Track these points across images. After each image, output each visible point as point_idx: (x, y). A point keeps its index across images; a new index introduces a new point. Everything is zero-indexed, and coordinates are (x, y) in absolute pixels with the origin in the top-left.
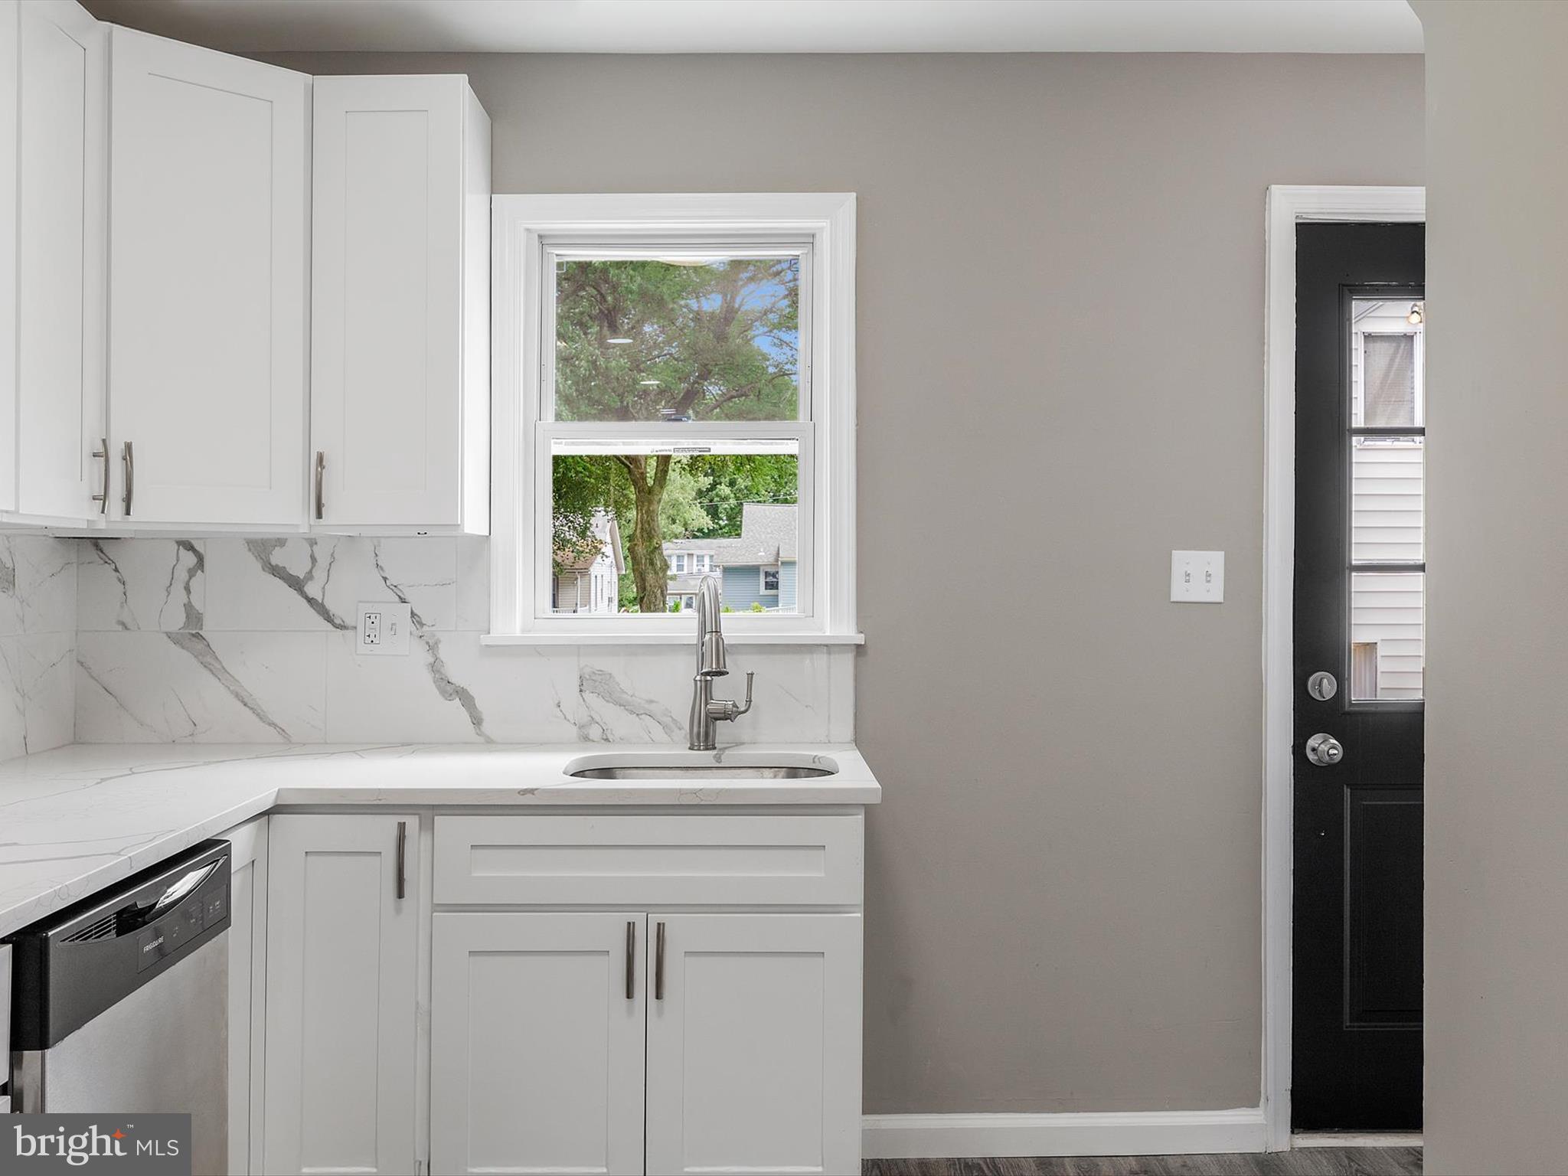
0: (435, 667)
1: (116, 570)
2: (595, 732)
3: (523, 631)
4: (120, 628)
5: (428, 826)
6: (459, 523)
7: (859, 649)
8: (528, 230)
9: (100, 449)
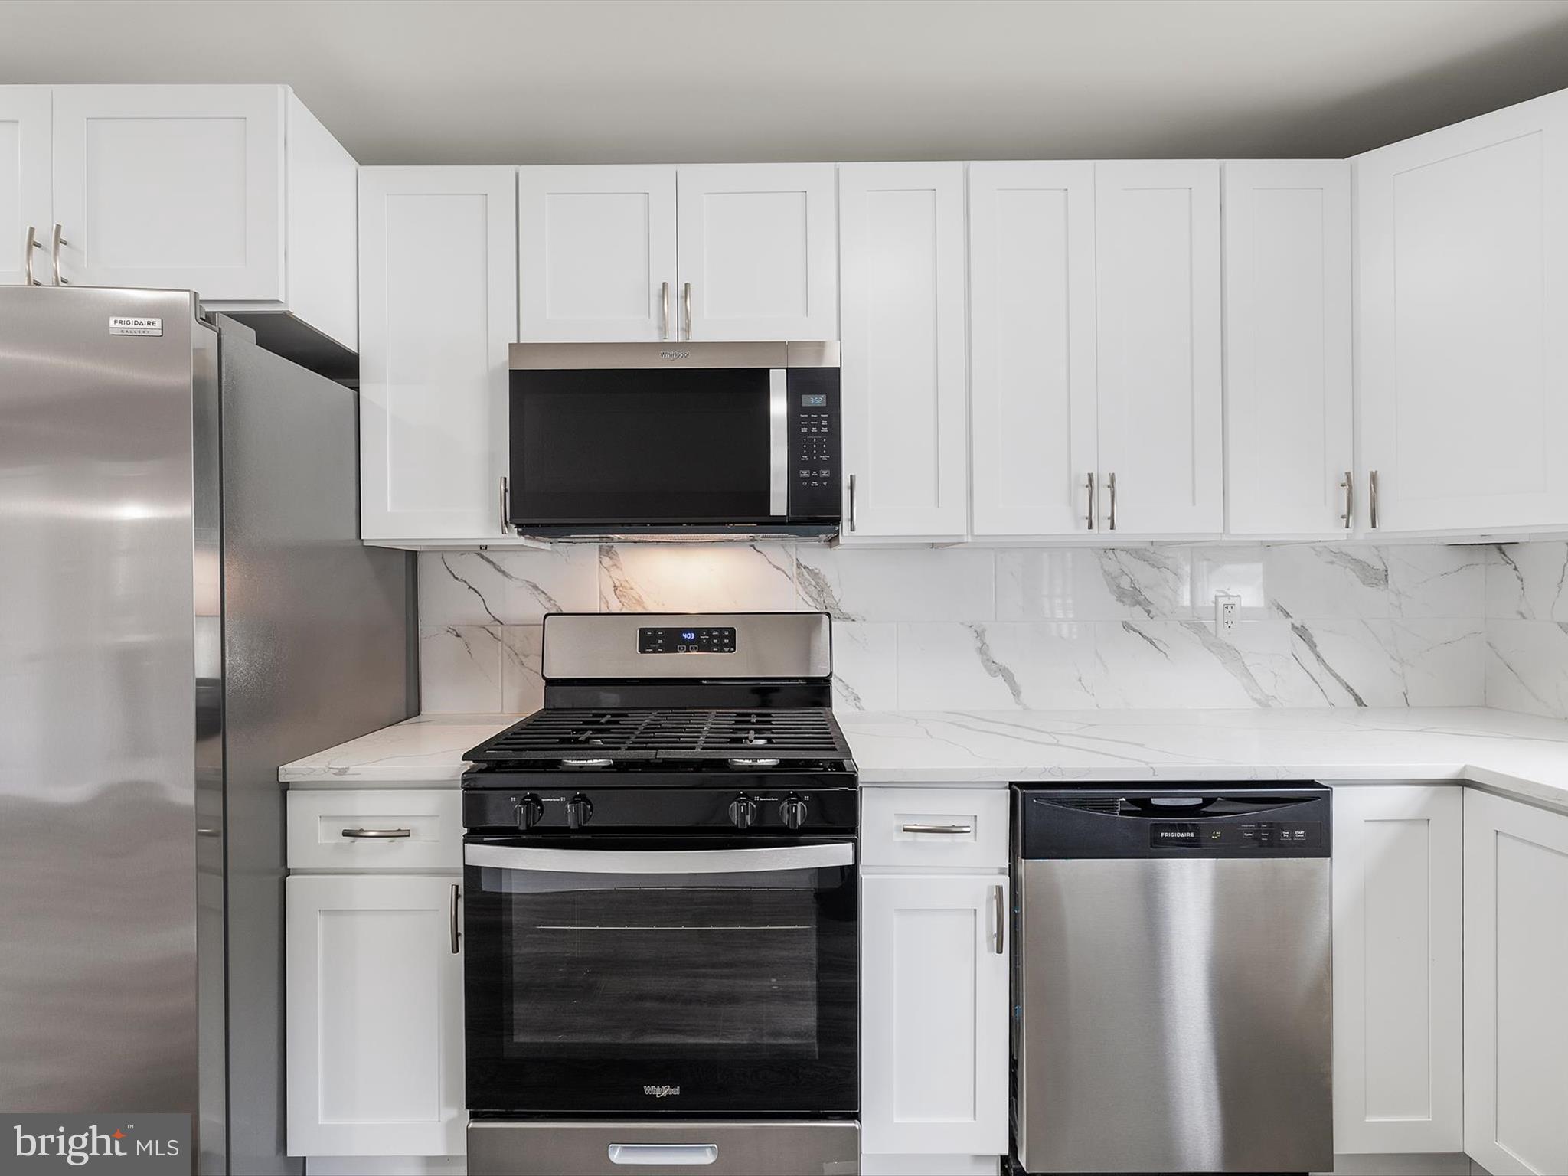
1: (1516, 569)
4: (1519, 617)
9: (1345, 481)
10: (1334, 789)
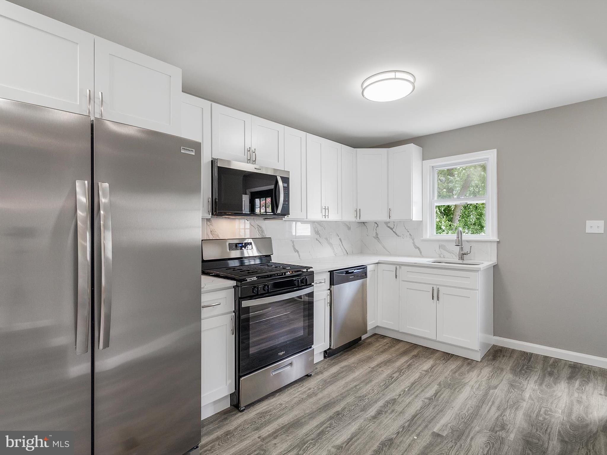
0: (414, 243)
1: (366, 227)
2: (442, 256)
3: (429, 237)
4: (367, 236)
5: (400, 268)
6: (411, 219)
7: (498, 242)
8: (430, 166)
9: (356, 210)
10: (367, 266)
